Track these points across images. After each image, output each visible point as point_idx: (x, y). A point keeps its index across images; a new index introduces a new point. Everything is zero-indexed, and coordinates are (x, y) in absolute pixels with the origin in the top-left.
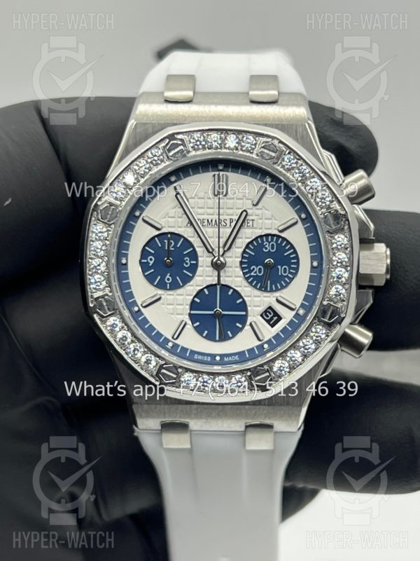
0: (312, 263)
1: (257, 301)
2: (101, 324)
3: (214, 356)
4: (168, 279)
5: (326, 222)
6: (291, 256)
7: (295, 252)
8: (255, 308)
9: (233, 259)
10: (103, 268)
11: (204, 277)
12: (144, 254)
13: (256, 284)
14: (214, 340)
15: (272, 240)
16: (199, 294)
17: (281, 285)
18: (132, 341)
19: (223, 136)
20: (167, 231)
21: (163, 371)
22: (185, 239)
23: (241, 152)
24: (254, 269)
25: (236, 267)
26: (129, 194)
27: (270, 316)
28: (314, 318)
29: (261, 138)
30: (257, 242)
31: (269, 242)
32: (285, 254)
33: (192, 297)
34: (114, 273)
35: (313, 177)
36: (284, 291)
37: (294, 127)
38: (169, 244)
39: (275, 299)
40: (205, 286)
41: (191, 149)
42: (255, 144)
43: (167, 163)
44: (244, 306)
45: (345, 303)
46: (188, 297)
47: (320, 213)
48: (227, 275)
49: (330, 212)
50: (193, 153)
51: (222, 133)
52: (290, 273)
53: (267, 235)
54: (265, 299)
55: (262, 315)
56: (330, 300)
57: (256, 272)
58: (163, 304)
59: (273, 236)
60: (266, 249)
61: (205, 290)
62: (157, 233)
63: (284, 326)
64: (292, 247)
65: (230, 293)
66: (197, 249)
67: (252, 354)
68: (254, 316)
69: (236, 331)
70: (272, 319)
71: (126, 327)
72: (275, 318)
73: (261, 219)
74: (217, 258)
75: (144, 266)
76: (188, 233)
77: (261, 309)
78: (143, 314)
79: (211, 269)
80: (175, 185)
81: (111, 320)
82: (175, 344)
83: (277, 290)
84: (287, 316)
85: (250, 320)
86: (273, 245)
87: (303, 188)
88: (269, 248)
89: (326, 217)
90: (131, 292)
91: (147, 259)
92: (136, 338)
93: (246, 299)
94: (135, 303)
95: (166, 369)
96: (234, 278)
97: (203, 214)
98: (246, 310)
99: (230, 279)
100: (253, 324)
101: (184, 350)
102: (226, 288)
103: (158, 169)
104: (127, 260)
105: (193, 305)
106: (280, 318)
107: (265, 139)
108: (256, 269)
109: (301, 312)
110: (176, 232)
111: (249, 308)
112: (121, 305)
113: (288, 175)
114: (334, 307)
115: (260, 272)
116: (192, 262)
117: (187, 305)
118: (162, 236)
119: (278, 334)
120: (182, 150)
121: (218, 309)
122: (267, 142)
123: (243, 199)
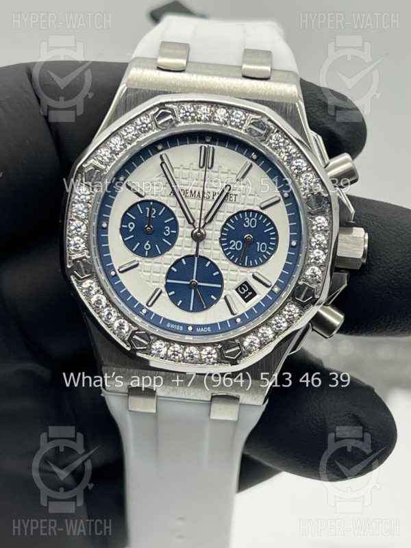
0: (290, 242)
1: (233, 275)
2: (77, 286)
3: (186, 325)
4: (147, 247)
5: (308, 204)
6: (271, 234)
7: (275, 230)
8: (231, 282)
9: (214, 232)
10: (83, 229)
11: (183, 247)
12: (125, 219)
13: (234, 259)
14: (188, 310)
15: (253, 216)
16: (177, 263)
17: (258, 261)
18: (107, 306)
19: (213, 109)
20: (149, 199)
21: (135, 337)
22: (167, 207)
23: (230, 127)
24: (233, 243)
25: (215, 240)
26: (114, 159)
27: (245, 291)
28: (289, 298)
29: (250, 115)
30: (238, 217)
31: (250, 218)
32: (265, 231)
33: (169, 266)
34: (94, 235)
35: (299, 158)
36: (261, 267)
37: (284, 106)
38: (151, 212)
39: (251, 274)
40: (183, 256)
41: (179, 119)
42: (244, 121)
43: (156, 131)
44: (219, 280)
45: (320, 285)
46: (165, 266)
47: (303, 194)
48: (206, 247)
50: (182, 124)
51: (212, 106)
52: (268, 250)
53: (248, 211)
54: (241, 274)
55: (237, 290)
56: (306, 280)
57: (234, 247)
58: (140, 271)
59: (254, 212)
60: (247, 224)
61: (183, 260)
62: (140, 199)
63: (258, 302)
64: (273, 224)
65: (207, 265)
66: (178, 219)
67: (224, 327)
68: (229, 290)
69: (210, 303)
70: (246, 294)
71: (101, 291)
72: (250, 293)
74: (197, 230)
75: (124, 232)
76: (170, 202)
77: (237, 284)
78: (119, 279)
79: (191, 239)
80: (161, 153)
81: (87, 284)
82: (150, 311)
83: (254, 266)
84: (262, 292)
85: (224, 293)
86: (253, 221)
87: (288, 167)
88: (250, 224)
89: (308, 198)
90: (110, 256)
91: (127, 225)
92: (111, 303)
93: (222, 272)
94: (112, 267)
95: (137, 335)
96: (213, 250)
98: (221, 282)
99: (209, 251)
100: (228, 297)
101: (158, 317)
102: (204, 259)
103: (147, 136)
104: (108, 224)
105: (170, 274)
106: (254, 294)
107: (254, 116)
108: (235, 244)
109: (276, 290)
110: (159, 201)
111: (225, 282)
112: (98, 268)
113: (275, 153)
114: (309, 287)
115: (239, 247)
116: (172, 232)
117: (164, 273)
118: (144, 203)
119: (251, 309)
120: (171, 119)
121: (194, 280)
122: (255, 119)
123: (227, 173)
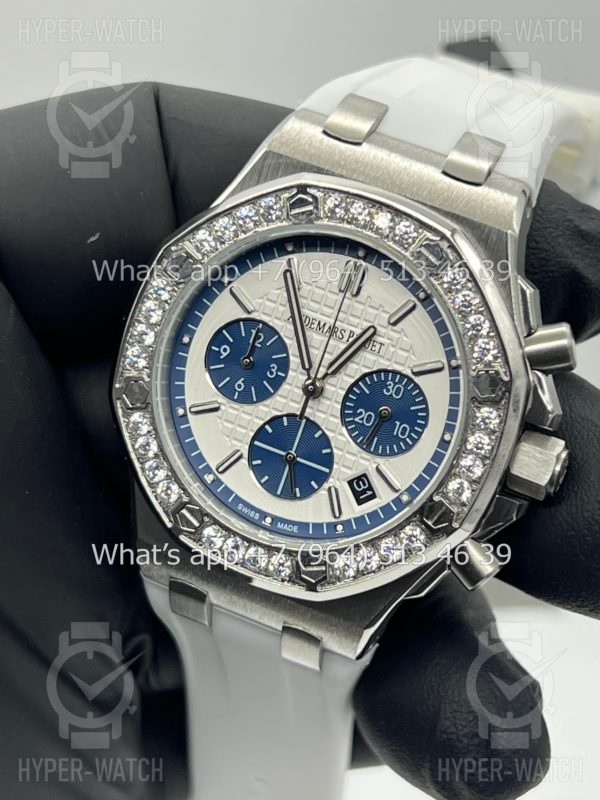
0: (444, 434)
1: (349, 458)
2: (123, 416)
3: (264, 515)
4: (239, 386)
5: (476, 384)
6: (420, 414)
7: (426, 410)
8: (343, 469)
9: (336, 389)
10: (149, 339)
11: (287, 399)
12: (217, 338)
13: (357, 436)
14: (274, 494)
15: (400, 382)
16: (275, 421)
17: (392, 449)
18: (156, 456)
19: (373, 210)
20: (258, 318)
21: (184, 511)
22: (280, 337)
23: (391, 243)
24: (361, 413)
25: (336, 402)
26: (217, 249)
27: (363, 487)
28: (414, 514)
29: (425, 233)
30: (379, 377)
31: (395, 384)
32: (412, 408)
33: (262, 422)
34: (163, 349)
35: (481, 313)
36: (393, 460)
37: (486, 230)
38: (257, 337)
39: (374, 466)
40: (284, 413)
41: (322, 214)
42: (414, 239)
43: (285, 223)
44: (328, 461)
45: (466, 509)
46: (256, 420)
47: (474, 368)
48: (320, 408)
49: (487, 372)
50: (325, 222)
51: (374, 206)
52: (409, 436)
53: (395, 373)
54: (362, 461)
55: (350, 483)
56: (445, 496)
57: (362, 419)
58: (220, 418)
59: (403, 376)
60: (388, 391)
61: (285, 419)
62: (245, 316)
63: (374, 509)
64: (424, 401)
65: (317, 435)
66: (292, 358)
67: (318, 532)
68: (338, 479)
69: (308, 492)
70: (364, 492)
71: (153, 432)
72: (370, 493)
73: (393, 346)
74: (310, 381)
75: (211, 357)
76: (286, 331)
77: (352, 474)
78: (188, 422)
79: (301, 392)
80: (290, 256)
81: (136, 417)
82: (218, 478)
83: (384, 454)
84: (384, 496)
85: (331, 482)
86: (399, 389)
87: (460, 323)
88: (392, 392)
89: (478, 376)
90: (183, 386)
91: (219, 347)
92: (162, 453)
93: (335, 451)
94: (182, 403)
95: (190, 510)
96: (327, 414)
97: (316, 312)
98: (330, 467)
99: (323, 416)
100: (333, 490)
101: (228, 491)
102: (312, 426)
103: (269, 227)
104: (191, 339)
105: (260, 434)
106: (373, 496)
107: (429, 235)
108: (365, 415)
109: (405, 498)
110: (271, 324)
111: (335, 466)
112: (158, 400)
113: (446, 298)
114: (447, 508)
115: (368, 420)
116: (279, 373)
117: (252, 430)
118: (251, 322)
119: (363, 517)
120: (311, 211)
121: (293, 452)
122: (432, 240)
123: (377, 309)
